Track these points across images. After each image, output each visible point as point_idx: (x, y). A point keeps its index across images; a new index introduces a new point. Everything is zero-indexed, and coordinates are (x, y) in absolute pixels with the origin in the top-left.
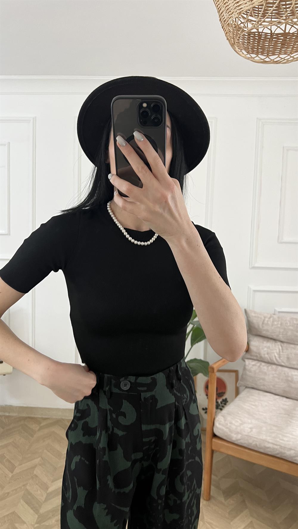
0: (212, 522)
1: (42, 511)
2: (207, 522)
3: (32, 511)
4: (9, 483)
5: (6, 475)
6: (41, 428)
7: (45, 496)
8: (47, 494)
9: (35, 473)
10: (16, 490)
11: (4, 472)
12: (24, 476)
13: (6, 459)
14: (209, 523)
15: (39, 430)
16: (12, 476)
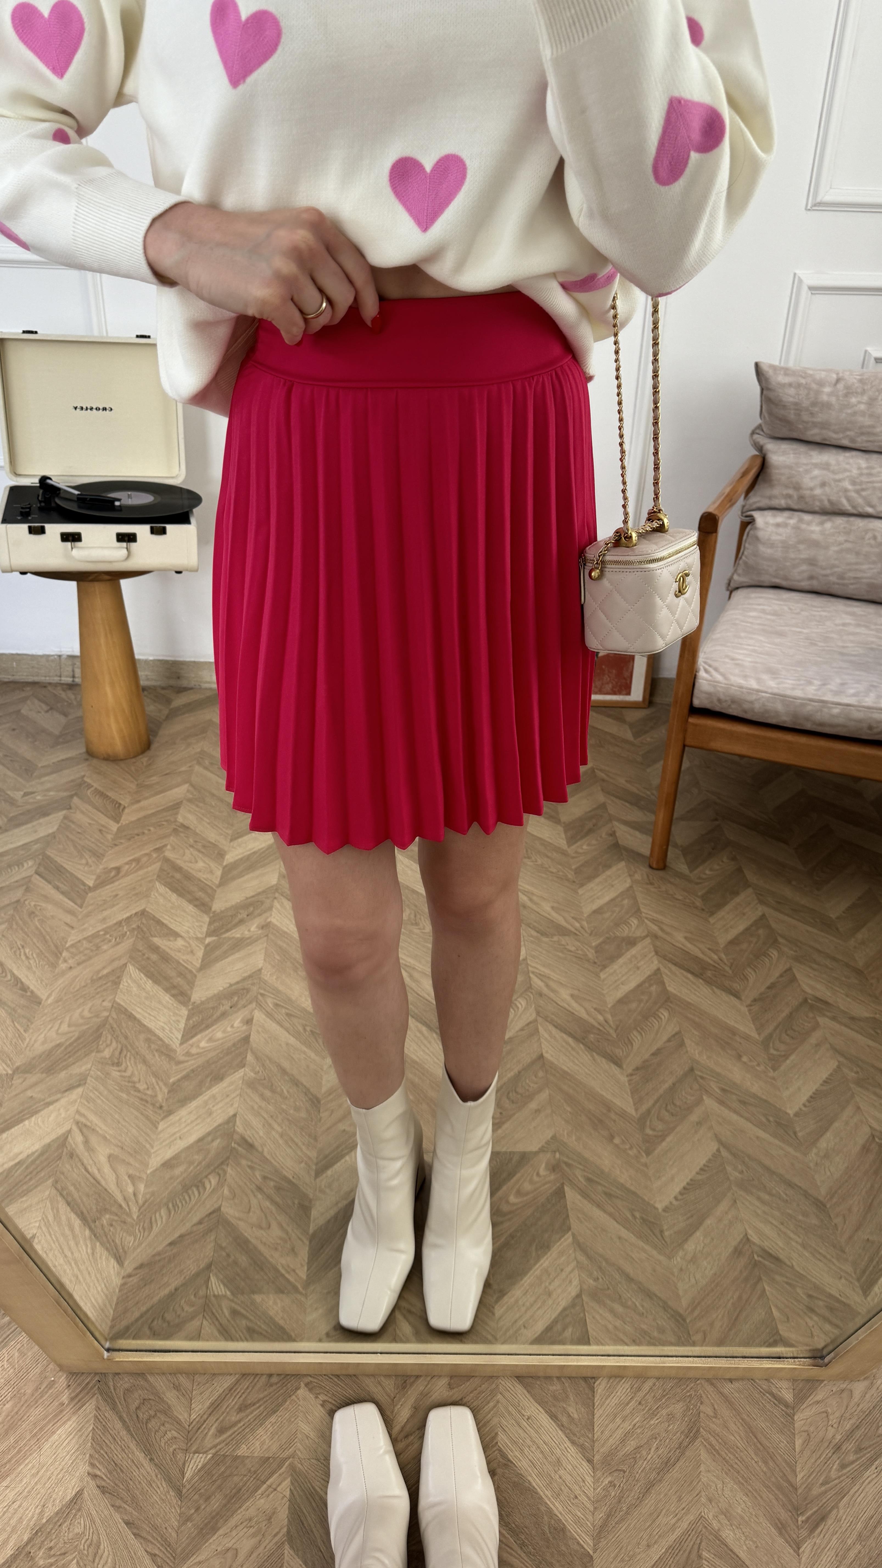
0: (660, 917)
1: (218, 906)
2: (647, 918)
3: (190, 908)
4: (116, 845)
5: (103, 826)
6: (173, 714)
7: (219, 873)
8: (224, 868)
9: (180, 819)
10: (137, 860)
11: (93, 820)
12: (152, 829)
13: (92, 789)
14: (653, 921)
15: (168, 718)
16: (118, 829)
